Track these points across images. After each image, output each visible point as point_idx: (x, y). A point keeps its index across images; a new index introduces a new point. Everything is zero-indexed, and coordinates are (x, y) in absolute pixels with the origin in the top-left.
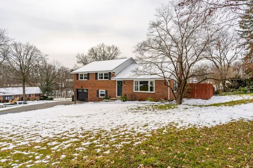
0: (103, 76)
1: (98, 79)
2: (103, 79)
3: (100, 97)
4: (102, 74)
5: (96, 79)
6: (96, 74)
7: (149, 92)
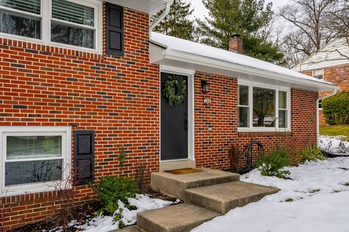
7: (277, 128)
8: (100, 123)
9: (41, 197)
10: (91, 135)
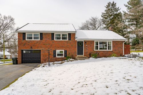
0: (61, 37)
1: (55, 40)
2: (61, 40)
3: (57, 57)
4: (60, 35)
5: (53, 39)
6: (53, 34)
7: (107, 50)
8: (68, 49)
9: (61, 58)
10: (66, 51)
